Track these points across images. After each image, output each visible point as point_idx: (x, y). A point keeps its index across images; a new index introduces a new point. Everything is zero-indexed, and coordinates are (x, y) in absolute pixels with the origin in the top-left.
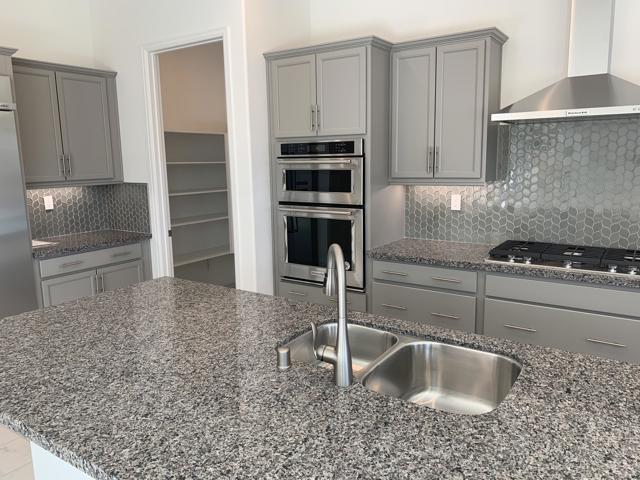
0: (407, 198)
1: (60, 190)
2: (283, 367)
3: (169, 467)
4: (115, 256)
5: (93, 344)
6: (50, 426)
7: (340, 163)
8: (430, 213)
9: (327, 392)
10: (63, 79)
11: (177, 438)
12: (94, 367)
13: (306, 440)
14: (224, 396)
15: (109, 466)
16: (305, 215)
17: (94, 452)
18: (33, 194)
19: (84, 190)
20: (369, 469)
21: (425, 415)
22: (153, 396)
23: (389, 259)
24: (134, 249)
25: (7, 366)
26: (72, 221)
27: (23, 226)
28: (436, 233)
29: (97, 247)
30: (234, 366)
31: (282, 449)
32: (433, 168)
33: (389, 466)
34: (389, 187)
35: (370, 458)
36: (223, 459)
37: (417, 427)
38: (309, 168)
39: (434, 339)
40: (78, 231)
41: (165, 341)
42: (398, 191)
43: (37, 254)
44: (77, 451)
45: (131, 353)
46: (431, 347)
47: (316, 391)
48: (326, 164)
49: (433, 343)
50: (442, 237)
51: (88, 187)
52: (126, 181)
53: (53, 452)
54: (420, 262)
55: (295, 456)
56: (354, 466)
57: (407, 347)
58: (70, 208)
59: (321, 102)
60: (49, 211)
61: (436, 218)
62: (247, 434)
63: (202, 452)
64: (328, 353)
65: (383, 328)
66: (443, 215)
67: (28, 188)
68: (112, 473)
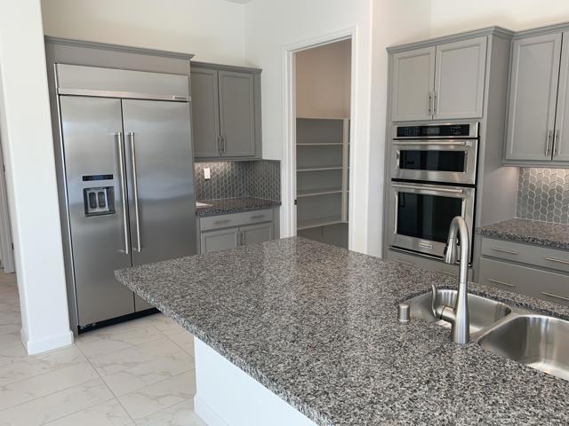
0: (521, 180)
1: (216, 164)
2: (403, 320)
3: (314, 383)
4: (253, 218)
5: (247, 283)
6: (225, 339)
7: (451, 144)
8: (545, 196)
9: (445, 346)
10: (224, 76)
11: (318, 363)
12: (250, 300)
13: (428, 382)
14: (353, 336)
15: (270, 374)
16: (412, 191)
17: (258, 362)
18: (197, 165)
19: (232, 165)
20: (490, 416)
21: (544, 380)
22: (297, 328)
23: (500, 237)
24: (267, 213)
25: (190, 291)
26: (222, 189)
27: (191, 191)
28: (551, 215)
29: (240, 210)
30: (360, 314)
31: (407, 385)
32: (552, 152)
33: (509, 417)
34: (503, 168)
35: (490, 407)
36: (357, 385)
37: (536, 389)
38: (418, 148)
39: (551, 315)
40: (226, 196)
41: (302, 287)
42: (511, 173)
43: (199, 213)
44: (246, 359)
45: (276, 293)
46: (547, 320)
47: (435, 343)
48: (435, 145)
49: (550, 318)
50: (557, 220)
51: (236, 162)
52: (264, 158)
53: (227, 358)
54: (534, 242)
55: (418, 393)
56: (475, 411)
57: (521, 318)
58: (222, 178)
59: (438, 89)
60: (207, 180)
61: (551, 200)
62: (375, 369)
63: (340, 376)
64: (448, 313)
65: (496, 299)
66: (559, 198)
67: (196, 162)
68: (273, 379)
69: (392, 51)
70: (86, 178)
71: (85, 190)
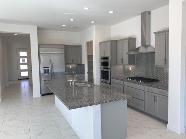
0: (124, 68)
1: (73, 65)
18: (68, 65)
28: (128, 75)
32: (122, 62)
43: (66, 75)
54: (116, 79)
59: (105, 51)
69: (100, 43)
70: (44, 67)
71: (44, 70)
